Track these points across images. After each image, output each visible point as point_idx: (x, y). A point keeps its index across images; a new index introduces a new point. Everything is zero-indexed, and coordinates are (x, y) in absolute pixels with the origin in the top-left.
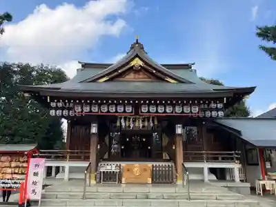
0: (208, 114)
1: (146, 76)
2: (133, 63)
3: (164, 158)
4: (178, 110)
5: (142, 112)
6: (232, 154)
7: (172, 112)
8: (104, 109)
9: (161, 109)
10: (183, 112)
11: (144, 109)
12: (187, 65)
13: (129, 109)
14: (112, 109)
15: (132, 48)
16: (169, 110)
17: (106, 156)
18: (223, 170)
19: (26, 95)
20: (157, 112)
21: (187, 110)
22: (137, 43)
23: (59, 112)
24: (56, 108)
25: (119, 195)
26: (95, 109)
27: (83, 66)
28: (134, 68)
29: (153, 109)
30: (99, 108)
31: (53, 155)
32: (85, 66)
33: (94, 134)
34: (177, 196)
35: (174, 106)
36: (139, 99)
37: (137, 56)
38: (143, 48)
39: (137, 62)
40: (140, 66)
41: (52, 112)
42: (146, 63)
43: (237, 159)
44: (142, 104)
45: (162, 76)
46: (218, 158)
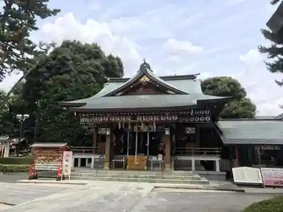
2: (142, 80)
10: (166, 120)
12: (192, 76)
15: (141, 68)
17: (122, 151)
19: (64, 108)
22: (145, 63)
28: (143, 84)
31: (83, 151)
33: (108, 135)
36: (133, 112)
37: (144, 74)
38: (149, 67)
39: (145, 79)
40: (147, 82)
41: (82, 120)
42: (151, 80)
44: (137, 115)
45: (164, 89)
46: (203, 153)
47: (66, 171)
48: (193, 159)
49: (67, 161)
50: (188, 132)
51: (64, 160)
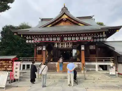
0: (98, 40)
1: (69, 23)
3: (77, 60)
4: (82, 39)
5: (64, 40)
6: (110, 58)
7: (79, 40)
8: (47, 39)
9: (73, 39)
10: (84, 40)
11: (65, 39)
12: (90, 17)
13: (59, 39)
14: (51, 39)
15: (62, 10)
16: (77, 39)
17: (52, 60)
18: (106, 66)
20: (71, 40)
21: (86, 38)
22: (65, 7)
23: (30, 41)
24: (29, 40)
25: (54, 77)
26: (43, 39)
27: (41, 20)
28: (63, 20)
29: (69, 39)
30: (45, 39)
31: (28, 60)
32: (42, 20)
33: (44, 50)
34: (80, 78)
35: (79, 37)
36: (62, 34)
38: (67, 10)
40: (66, 18)
41: (27, 41)
42: (69, 17)
43: (112, 60)
44: (64, 37)
45: (77, 23)
46: (102, 61)
47: (16, 75)
48: (97, 64)
49: (16, 68)
50: (91, 48)
51: (15, 68)
